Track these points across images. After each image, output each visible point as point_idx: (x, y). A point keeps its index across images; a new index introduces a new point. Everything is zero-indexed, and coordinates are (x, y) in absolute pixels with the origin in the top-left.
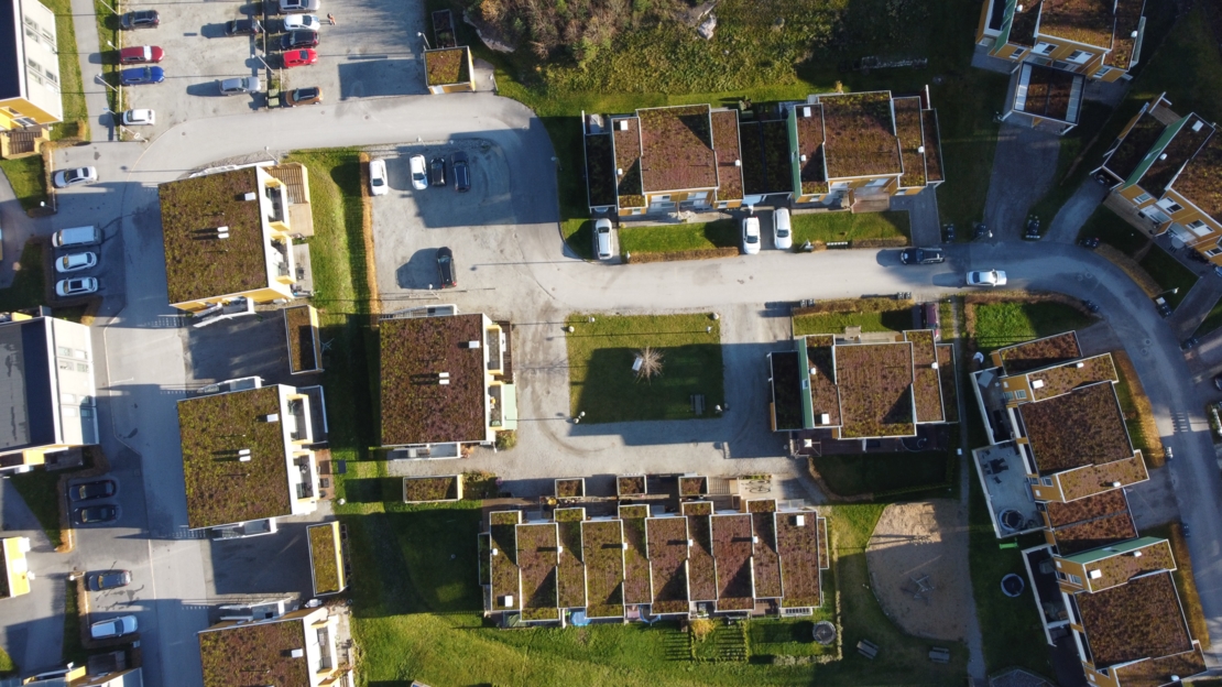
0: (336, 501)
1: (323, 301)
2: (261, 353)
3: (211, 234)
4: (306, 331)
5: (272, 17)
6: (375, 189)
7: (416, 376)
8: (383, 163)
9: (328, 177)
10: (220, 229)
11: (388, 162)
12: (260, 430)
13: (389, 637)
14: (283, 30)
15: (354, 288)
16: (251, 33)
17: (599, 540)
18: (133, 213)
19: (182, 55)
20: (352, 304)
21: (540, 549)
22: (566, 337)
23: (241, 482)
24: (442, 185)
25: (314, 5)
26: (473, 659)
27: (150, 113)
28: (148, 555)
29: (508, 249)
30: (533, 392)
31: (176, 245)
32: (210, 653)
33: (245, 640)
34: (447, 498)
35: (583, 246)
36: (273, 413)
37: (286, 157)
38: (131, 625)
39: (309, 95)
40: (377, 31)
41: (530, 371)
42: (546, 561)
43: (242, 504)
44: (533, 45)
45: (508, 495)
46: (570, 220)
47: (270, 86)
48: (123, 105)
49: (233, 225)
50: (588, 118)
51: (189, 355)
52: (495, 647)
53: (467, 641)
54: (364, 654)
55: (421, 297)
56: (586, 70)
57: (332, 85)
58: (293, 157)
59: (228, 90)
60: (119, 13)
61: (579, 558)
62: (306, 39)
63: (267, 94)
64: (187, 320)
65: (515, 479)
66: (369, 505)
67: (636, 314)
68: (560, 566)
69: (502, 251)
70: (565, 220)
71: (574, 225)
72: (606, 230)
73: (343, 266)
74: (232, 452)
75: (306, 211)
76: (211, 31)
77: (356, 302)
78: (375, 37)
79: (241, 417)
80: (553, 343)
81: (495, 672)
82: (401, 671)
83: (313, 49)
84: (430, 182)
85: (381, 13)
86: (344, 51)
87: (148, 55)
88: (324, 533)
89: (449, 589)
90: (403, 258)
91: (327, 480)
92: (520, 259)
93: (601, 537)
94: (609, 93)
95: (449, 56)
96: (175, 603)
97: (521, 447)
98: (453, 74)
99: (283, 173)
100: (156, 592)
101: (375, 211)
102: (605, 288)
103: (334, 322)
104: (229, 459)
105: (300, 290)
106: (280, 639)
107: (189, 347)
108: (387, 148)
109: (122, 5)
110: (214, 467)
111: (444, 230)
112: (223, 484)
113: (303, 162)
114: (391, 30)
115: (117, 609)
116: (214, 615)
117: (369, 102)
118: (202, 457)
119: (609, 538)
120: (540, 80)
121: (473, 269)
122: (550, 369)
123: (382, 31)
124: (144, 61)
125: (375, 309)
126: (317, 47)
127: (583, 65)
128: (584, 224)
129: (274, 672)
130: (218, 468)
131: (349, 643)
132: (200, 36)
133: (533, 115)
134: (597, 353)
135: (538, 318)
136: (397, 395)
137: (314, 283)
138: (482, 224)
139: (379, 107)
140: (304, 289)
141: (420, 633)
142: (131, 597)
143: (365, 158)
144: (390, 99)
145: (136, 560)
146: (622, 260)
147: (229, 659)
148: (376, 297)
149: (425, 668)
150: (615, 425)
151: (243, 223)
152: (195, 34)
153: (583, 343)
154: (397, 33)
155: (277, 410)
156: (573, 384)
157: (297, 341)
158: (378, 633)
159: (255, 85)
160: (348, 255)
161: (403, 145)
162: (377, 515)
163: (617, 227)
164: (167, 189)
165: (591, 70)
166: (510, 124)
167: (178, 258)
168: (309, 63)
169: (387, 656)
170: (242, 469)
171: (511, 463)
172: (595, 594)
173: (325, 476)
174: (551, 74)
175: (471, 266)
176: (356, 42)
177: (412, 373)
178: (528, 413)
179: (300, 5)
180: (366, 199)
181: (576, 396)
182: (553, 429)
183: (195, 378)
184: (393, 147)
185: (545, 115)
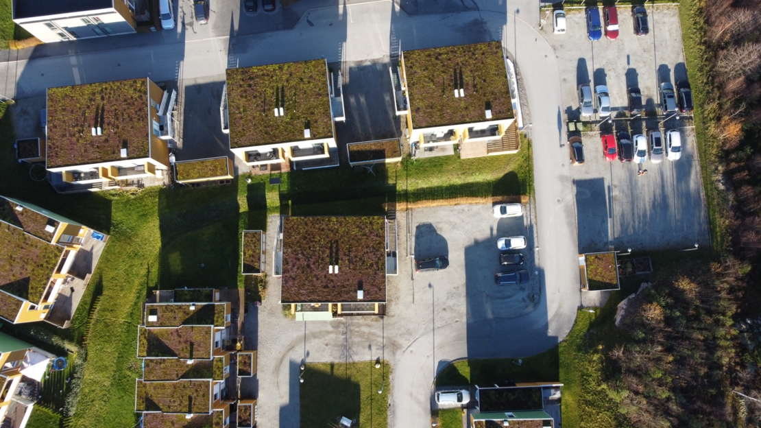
0: (250, 176)
1: (407, 166)
2: (368, 118)
3: (459, 83)
4: (381, 154)
5: (644, 124)
6: (498, 208)
7: (337, 246)
8: (519, 214)
9: (508, 169)
10: (462, 90)
11: (521, 218)
12: (299, 123)
13: (144, 216)
14: (633, 134)
15: (418, 190)
16: (631, 108)
17: (195, 394)
18: (482, 19)
19: (611, 54)
20: (404, 188)
21: (192, 344)
22: (371, 362)
23: (259, 108)
24: (501, 263)
25: (655, 158)
26: (123, 280)
27: (563, 30)
28: (218, 36)
29: (447, 315)
30: (328, 332)
31: (451, 56)
32: (131, 86)
33: (138, 113)
34: (244, 264)
35: (447, 378)
36: (311, 133)
37: (525, 136)
38: (167, 24)
39: (578, 154)
40: (633, 209)
41: (345, 330)
42: (183, 350)
43: (242, 110)
44: (621, 346)
45: (246, 311)
46: (469, 368)
47: (585, 124)
48: (570, 10)
49: (465, 101)
50: (557, 388)
51: (368, 63)
52: (132, 297)
53: (137, 275)
54: (132, 197)
55: (409, 243)
56: (599, 389)
57: (586, 173)
58: (526, 141)
59: (582, 91)
60: (646, 5)
61: (183, 377)
62: (626, 152)
63: (579, 121)
64: (395, 63)
65: (259, 316)
66: (246, 201)
67: (389, 420)
68: (178, 360)
69: (445, 309)
70: (470, 364)
71: (465, 371)
72: (460, 399)
73: (435, 181)
74: (283, 101)
75: (481, 153)
76: (632, 76)
77: (406, 190)
78: (627, 209)
79: (309, 109)
80: (367, 350)
81: (111, 298)
82: (118, 225)
83: (617, 157)
84: (504, 252)
85: (648, 213)
86: (616, 182)
87: (611, 28)
88: (222, 169)
89: (178, 262)
90: (441, 229)
91: (266, 169)
92: (438, 324)
93: (198, 396)
94: (579, 406)
95: (611, 273)
96: (181, 56)
97: (284, 321)
98: (595, 275)
99: (512, 134)
100: (190, 43)
101: (480, 206)
102: (411, 395)
103: (390, 174)
104: (277, 99)
105: (416, 148)
106: (136, 139)
107: (374, 63)
108: (533, 217)
109: (653, 7)
110: (272, 88)
111: (463, 262)
112: (258, 94)
113: (522, 150)
114: (634, 221)
115: (180, 14)
116: (169, 85)
117: (572, 202)
118: (281, 79)
119: (197, 403)
120: (590, 347)
121: (430, 286)
122: (345, 347)
123: (633, 214)
124: (606, 25)
125: (400, 206)
126: (619, 161)
127: (604, 386)
128: (466, 379)
129: (112, 135)
130: (271, 91)
131: (140, 185)
132: (627, 67)
133: (560, 340)
134: (357, 387)
135: (389, 338)
136: (323, 230)
137: (422, 159)
138: (467, 293)
139: (567, 210)
140: (417, 151)
141: (146, 239)
142: (188, 24)
143: (524, 199)
144: (575, 220)
145: (215, 27)
146: (435, 412)
147: (125, 101)
148: (409, 207)
149: (118, 244)
150: (297, 399)
151: (467, 108)
152: (628, 63)
153: (367, 375)
154: (631, 226)
155: (314, 137)
156: (332, 365)
157: (374, 148)
158: (147, 208)
159: (586, 112)
160: (445, 185)
161: (535, 230)
162: (238, 207)
163: (463, 407)
164: (496, 48)
165: (600, 392)
166: (552, 320)
167: (440, 57)
168: (605, 155)
169: (130, 214)
170: (269, 109)
171: (272, 313)
172: (155, 389)
173: (269, 168)
174: (596, 357)
175: (432, 284)
176: (623, 191)
177: (340, 242)
178: (310, 328)
179: (655, 147)
180: (490, 200)
181: (322, 368)
182: (297, 348)
183: (350, 69)
184: (533, 222)
185: (561, 349)
